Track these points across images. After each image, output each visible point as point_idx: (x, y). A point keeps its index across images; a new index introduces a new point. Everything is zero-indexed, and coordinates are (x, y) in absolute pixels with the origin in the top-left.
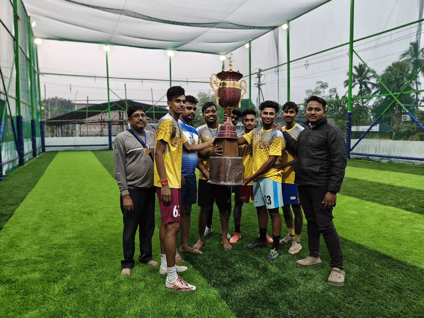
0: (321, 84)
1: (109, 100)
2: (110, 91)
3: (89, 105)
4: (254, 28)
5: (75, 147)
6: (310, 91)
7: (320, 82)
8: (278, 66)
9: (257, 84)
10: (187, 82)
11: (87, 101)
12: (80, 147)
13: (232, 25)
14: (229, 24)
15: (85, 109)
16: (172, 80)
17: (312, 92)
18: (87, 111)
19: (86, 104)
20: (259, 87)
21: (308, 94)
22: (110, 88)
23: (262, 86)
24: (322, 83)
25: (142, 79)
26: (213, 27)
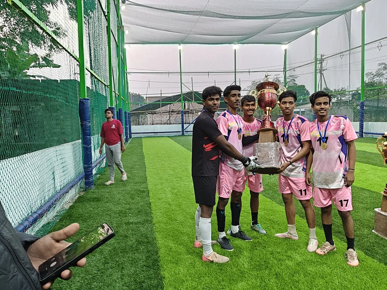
0: (383, 66)
1: (182, 92)
2: (182, 84)
3: (162, 98)
4: (325, 14)
5: (154, 134)
6: (370, 73)
7: (382, 64)
8: (350, 50)
9: (319, 70)
10: (249, 72)
11: (160, 95)
12: (158, 133)
13: (304, 13)
14: (300, 13)
15: (159, 101)
16: (237, 71)
17: (373, 74)
18: (161, 103)
19: (160, 97)
20: (321, 72)
21: (369, 77)
22: (182, 82)
23: (324, 71)
24: (385, 64)
25: (208, 73)
26: (283, 18)
